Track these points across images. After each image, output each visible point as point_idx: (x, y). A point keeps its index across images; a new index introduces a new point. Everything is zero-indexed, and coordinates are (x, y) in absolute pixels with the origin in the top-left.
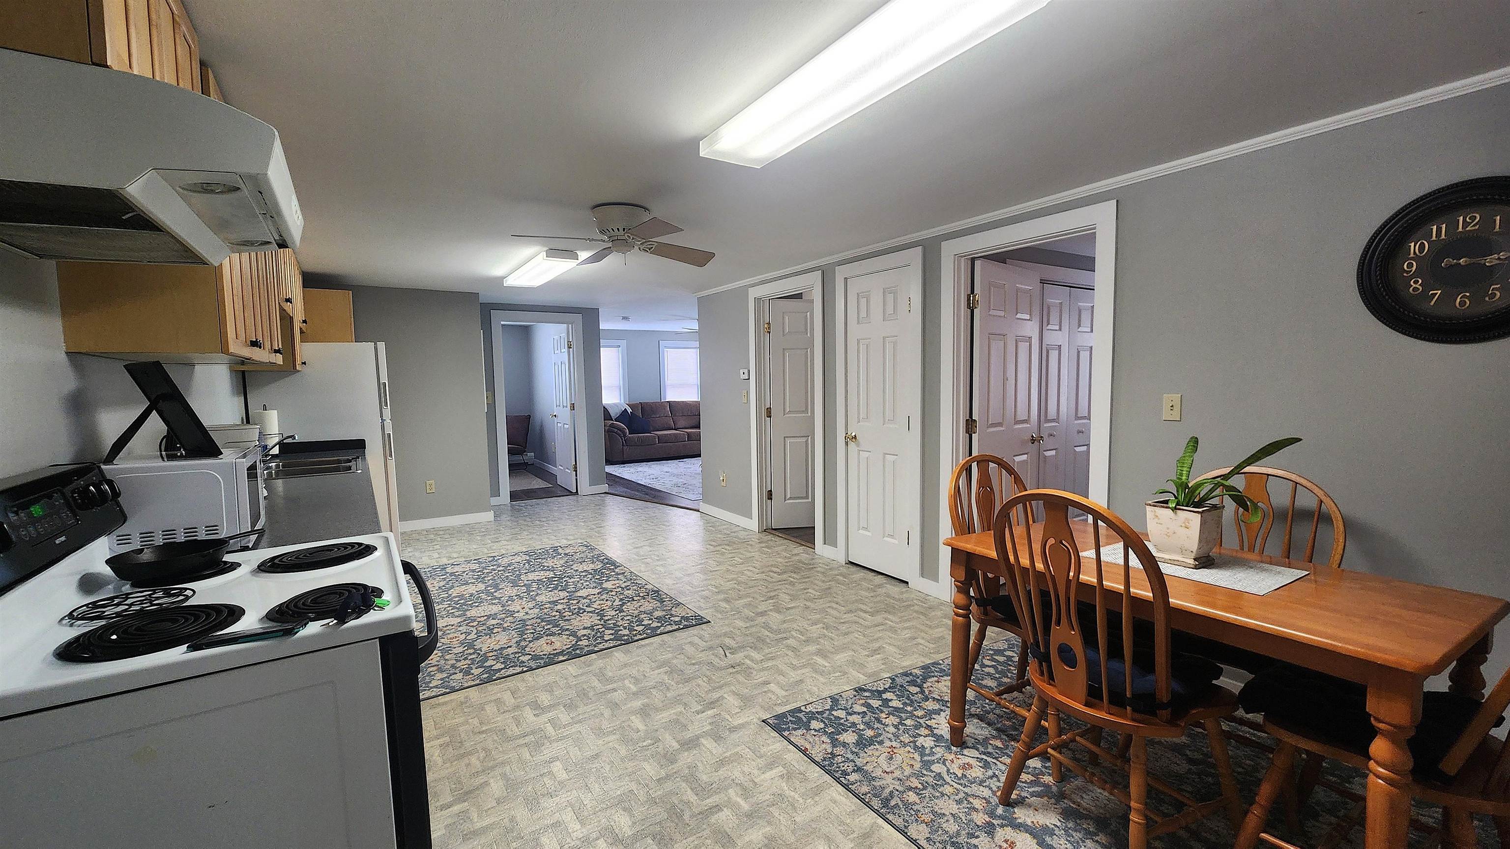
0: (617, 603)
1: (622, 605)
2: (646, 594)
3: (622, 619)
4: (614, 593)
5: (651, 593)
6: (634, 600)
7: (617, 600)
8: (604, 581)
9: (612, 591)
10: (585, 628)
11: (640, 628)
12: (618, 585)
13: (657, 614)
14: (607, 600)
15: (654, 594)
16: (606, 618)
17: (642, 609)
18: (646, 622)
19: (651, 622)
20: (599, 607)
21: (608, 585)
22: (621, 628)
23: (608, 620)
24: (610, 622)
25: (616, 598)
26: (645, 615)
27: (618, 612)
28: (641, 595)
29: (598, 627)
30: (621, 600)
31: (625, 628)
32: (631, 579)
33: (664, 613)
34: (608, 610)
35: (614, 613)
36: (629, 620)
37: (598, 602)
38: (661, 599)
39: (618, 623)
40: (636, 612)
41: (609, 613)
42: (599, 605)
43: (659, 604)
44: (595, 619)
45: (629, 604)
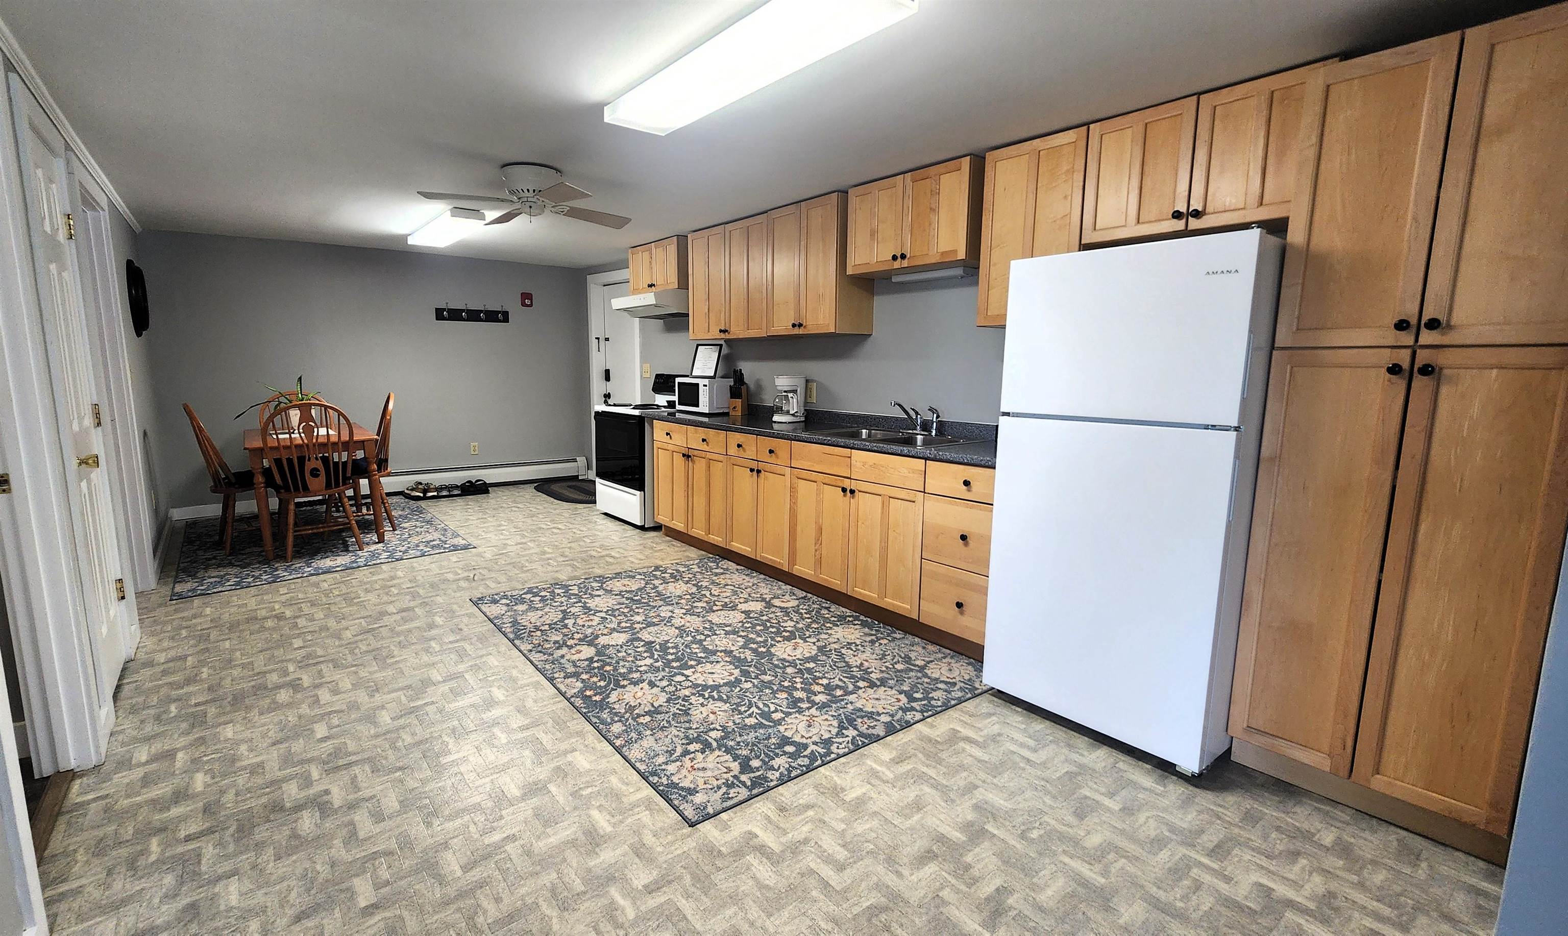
0: (570, 622)
1: (564, 618)
2: (532, 634)
3: (562, 603)
4: (577, 636)
5: (526, 634)
6: (550, 625)
7: (570, 626)
8: (596, 659)
9: (580, 640)
10: (599, 596)
11: (543, 594)
12: (573, 651)
13: (521, 608)
14: (583, 626)
15: (521, 634)
16: (580, 604)
17: (540, 613)
18: (538, 598)
19: (532, 599)
20: (591, 617)
21: (588, 652)
22: (562, 595)
23: (577, 603)
24: (575, 600)
25: (572, 629)
26: (537, 606)
27: (568, 611)
28: (539, 633)
29: (586, 596)
30: (566, 626)
31: (558, 594)
32: (553, 663)
33: (515, 608)
34: (579, 613)
35: (573, 610)
36: (555, 602)
37: (594, 623)
38: (513, 626)
39: (566, 599)
40: (547, 609)
41: (577, 610)
42: (591, 620)
43: (519, 618)
44: (592, 604)
45: (556, 620)
